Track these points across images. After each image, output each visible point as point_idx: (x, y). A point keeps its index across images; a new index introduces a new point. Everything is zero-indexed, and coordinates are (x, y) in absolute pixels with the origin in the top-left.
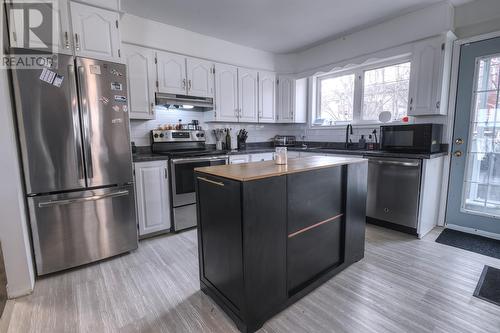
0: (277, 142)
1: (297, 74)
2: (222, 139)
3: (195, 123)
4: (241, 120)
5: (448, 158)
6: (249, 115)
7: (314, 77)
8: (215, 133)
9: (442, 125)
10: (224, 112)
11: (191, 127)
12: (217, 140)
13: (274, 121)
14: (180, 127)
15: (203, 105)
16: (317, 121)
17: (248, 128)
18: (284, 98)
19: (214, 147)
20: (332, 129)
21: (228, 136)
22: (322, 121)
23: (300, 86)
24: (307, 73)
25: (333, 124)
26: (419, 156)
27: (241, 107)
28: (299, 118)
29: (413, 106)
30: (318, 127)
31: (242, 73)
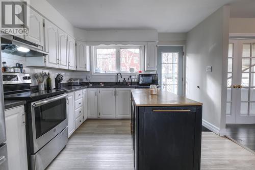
0: (71, 83)
10: (51, 60)
13: (75, 69)
18: (79, 54)
31: (60, 33)
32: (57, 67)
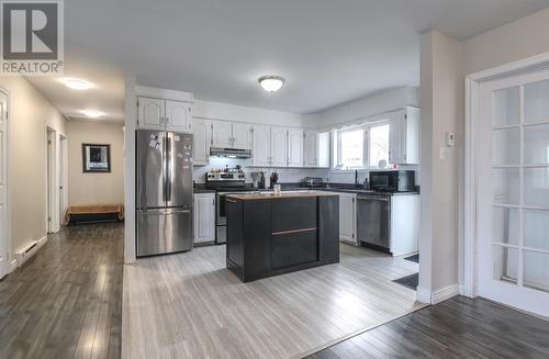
1: (320, 129)
2: (259, 179)
3: (238, 167)
4: (273, 165)
5: (420, 196)
6: (280, 161)
7: (335, 131)
8: (252, 175)
9: (413, 171)
11: (235, 171)
12: (254, 180)
13: (302, 166)
14: (226, 170)
15: (243, 154)
16: (338, 166)
17: (278, 172)
18: (309, 148)
19: (252, 185)
20: (347, 173)
21: (263, 177)
25: (348, 169)
27: (272, 156)
28: (323, 162)
29: (391, 157)
30: (338, 172)
31: (275, 131)
32: (268, 165)
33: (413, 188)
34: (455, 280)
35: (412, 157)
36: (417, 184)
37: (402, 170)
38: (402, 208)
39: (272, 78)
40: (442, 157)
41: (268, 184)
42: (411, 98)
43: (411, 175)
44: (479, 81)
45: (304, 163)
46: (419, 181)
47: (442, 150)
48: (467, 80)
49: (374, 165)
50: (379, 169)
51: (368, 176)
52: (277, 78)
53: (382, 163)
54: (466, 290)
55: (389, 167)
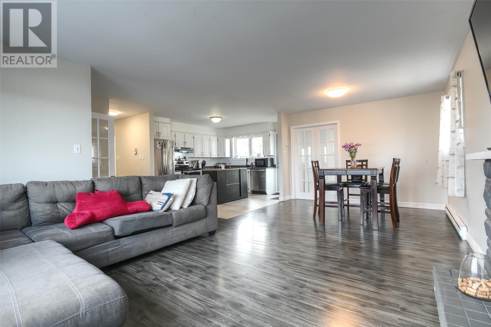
1: (226, 137)
2: (195, 165)
3: (185, 158)
4: (204, 156)
5: (276, 169)
6: (207, 155)
7: (233, 139)
8: (192, 162)
9: (273, 158)
10: (198, 153)
11: (184, 159)
12: (193, 165)
13: (217, 157)
14: (179, 159)
15: (189, 150)
16: (235, 156)
17: (206, 160)
18: (221, 147)
19: (192, 167)
20: (241, 160)
21: (198, 163)
22: (237, 156)
23: (227, 141)
24: (230, 137)
25: (242, 158)
26: (264, 168)
27: (203, 152)
28: (228, 155)
29: (264, 152)
30: (236, 160)
31: (204, 137)
32: (202, 156)
33: (273, 166)
34: (290, 194)
35: (272, 152)
36: (274, 164)
37: (269, 158)
38: (270, 174)
39: (217, 117)
40: (285, 153)
41: (200, 167)
42: (271, 127)
43: (272, 160)
44: (294, 128)
45: (218, 155)
46: (275, 163)
47: (285, 151)
48: (291, 128)
49: (255, 156)
50: (257, 158)
51: (254, 161)
52: (220, 117)
53: (259, 155)
54: (293, 197)
55: (262, 156)
